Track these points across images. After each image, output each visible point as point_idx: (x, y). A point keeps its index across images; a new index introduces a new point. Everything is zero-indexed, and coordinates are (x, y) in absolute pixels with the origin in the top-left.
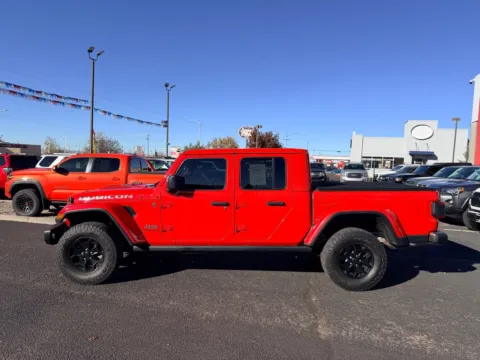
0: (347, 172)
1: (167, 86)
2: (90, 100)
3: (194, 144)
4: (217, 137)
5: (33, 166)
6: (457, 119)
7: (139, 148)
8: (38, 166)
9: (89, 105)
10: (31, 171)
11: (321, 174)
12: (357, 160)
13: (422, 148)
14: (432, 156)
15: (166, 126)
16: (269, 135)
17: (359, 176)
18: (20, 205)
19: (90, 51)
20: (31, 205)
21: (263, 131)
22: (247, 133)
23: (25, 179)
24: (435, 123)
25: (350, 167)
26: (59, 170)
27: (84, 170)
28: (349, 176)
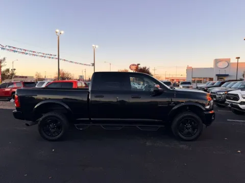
7: (81, 76)
9: (57, 57)
15: (94, 66)
16: (145, 69)
22: (134, 68)
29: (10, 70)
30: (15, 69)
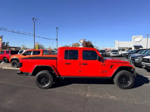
0: (112, 53)
1: (57, 28)
2: (34, 33)
3: (66, 45)
4: (74, 43)
5: (17, 54)
6: (148, 35)
7: (50, 47)
8: (18, 53)
9: (34, 35)
10: (17, 55)
11: (104, 54)
12: (117, 49)
13: (138, 44)
14: (141, 47)
15: (57, 40)
16: (89, 42)
17: (116, 54)
18: (13, 65)
19: (33, 19)
20: (16, 65)
21: (87, 41)
22: (82, 41)
23: (15, 57)
24: (142, 36)
25: (114, 51)
26: (24, 55)
27: (30, 54)
28: (113, 54)
29: (5, 43)
30: (8, 43)
